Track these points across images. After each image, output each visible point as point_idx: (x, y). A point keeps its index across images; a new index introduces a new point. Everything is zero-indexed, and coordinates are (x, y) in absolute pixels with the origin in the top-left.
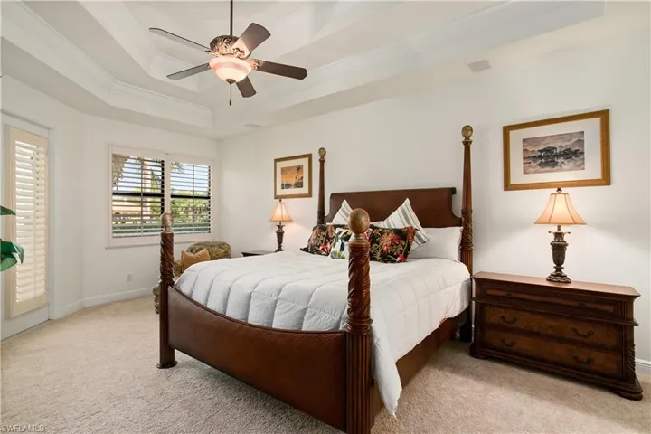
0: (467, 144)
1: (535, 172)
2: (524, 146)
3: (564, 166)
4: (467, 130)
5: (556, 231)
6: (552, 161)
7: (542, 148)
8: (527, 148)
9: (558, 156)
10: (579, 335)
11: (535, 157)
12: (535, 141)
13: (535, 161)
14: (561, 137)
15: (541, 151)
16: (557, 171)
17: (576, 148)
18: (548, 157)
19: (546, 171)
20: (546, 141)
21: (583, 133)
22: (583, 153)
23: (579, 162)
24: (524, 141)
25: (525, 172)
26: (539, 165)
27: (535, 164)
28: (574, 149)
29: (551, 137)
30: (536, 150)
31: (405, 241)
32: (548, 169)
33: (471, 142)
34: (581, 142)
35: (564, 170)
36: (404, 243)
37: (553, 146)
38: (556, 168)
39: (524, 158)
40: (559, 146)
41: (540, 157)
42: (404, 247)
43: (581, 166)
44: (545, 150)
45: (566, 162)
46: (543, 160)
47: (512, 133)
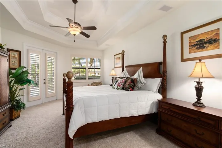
0: (165, 43)
1: (195, 52)
2: (189, 40)
3: (209, 48)
4: (165, 37)
5: (198, 81)
6: (202, 46)
7: (198, 40)
8: (191, 41)
9: (205, 43)
10: (197, 133)
11: (195, 45)
12: (195, 37)
13: (194, 47)
14: (207, 33)
15: (197, 42)
16: (205, 50)
17: (215, 38)
18: (201, 45)
19: (199, 52)
20: (200, 37)
21: (219, 29)
22: (219, 40)
23: (217, 45)
24: (190, 38)
25: (190, 53)
26: (196, 48)
27: (195, 48)
28: (213, 39)
29: (202, 34)
30: (195, 41)
31: (133, 83)
32: (200, 50)
33: (166, 42)
34: (218, 34)
35: (208, 50)
36: (133, 84)
37: (203, 38)
38: (204, 49)
39: (190, 46)
40: (206, 38)
41: (197, 45)
42: (132, 85)
43: (218, 47)
44: (199, 41)
45: (209, 46)
46: (198, 46)
47: (184, 35)
